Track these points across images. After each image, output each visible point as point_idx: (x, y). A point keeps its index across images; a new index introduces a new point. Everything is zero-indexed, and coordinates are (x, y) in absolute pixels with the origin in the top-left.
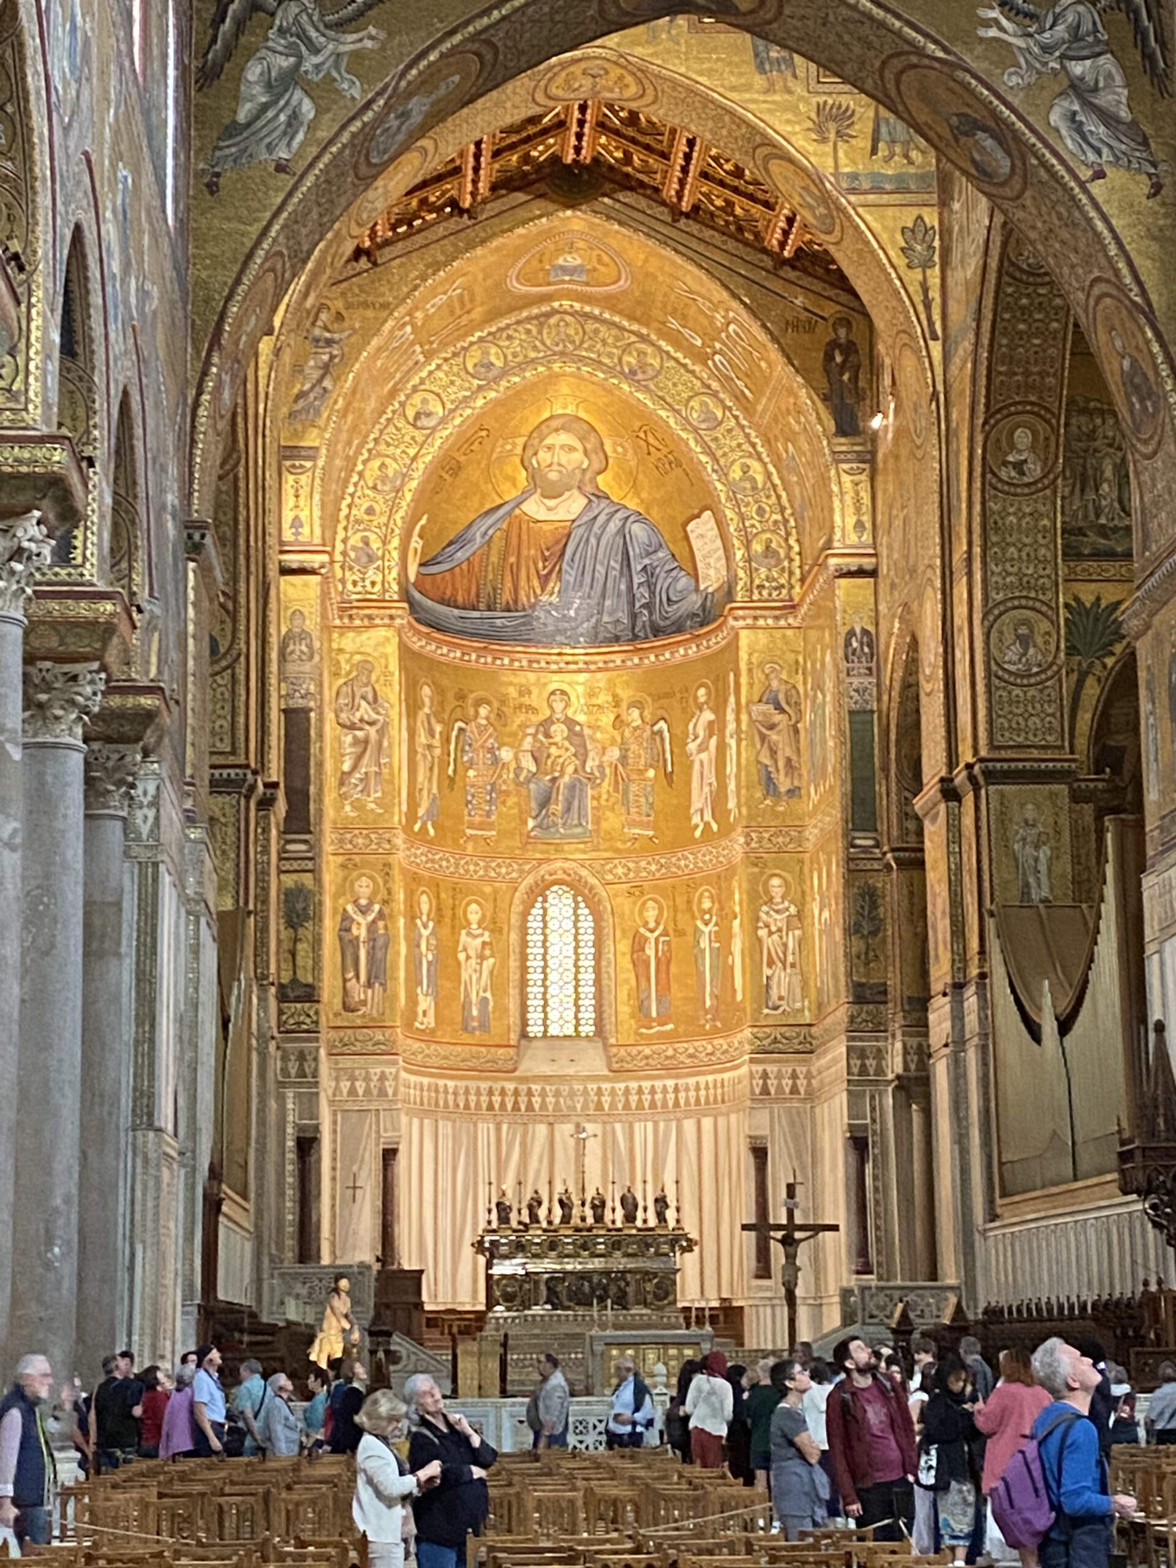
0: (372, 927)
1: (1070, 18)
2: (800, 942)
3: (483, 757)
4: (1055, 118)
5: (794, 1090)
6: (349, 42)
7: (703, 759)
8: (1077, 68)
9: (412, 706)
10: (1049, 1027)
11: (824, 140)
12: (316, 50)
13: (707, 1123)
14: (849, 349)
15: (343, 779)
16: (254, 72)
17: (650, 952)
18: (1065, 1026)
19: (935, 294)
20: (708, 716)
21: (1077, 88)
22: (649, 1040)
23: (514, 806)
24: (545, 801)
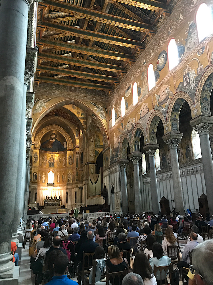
0: (36, 174)
1: (101, 108)
2: (71, 176)
3: (45, 160)
4: (100, 115)
5: (70, 188)
6: (46, 104)
7: (64, 161)
8: (101, 112)
9: (40, 156)
10: (94, 183)
11: (78, 114)
12: (43, 104)
13: (63, 191)
15: (34, 162)
16: (38, 105)
17: (58, 177)
18: (95, 183)
19: (86, 126)
20: (64, 158)
21: (101, 113)
22: (58, 184)
23: (48, 164)
24: (50, 164)
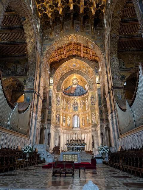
0: (59, 116)
2: (96, 117)
5: (96, 130)
7: (87, 104)
13: (88, 134)
14: (97, 67)
15: (57, 104)
17: (83, 120)
18: (131, 105)
20: (87, 100)
22: (83, 127)
23: (72, 108)
24: (74, 108)
